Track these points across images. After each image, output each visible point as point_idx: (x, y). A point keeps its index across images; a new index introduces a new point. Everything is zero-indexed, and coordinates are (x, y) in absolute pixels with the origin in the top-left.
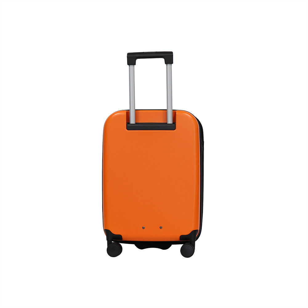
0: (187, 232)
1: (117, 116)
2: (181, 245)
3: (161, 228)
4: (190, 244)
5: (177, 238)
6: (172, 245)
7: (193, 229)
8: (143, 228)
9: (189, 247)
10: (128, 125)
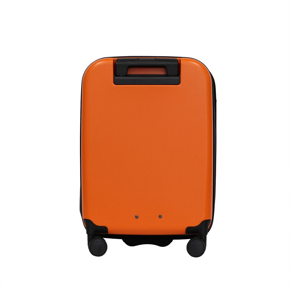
0: (195, 223)
1: (100, 66)
2: (188, 240)
3: (160, 217)
4: (200, 238)
5: (182, 230)
6: (174, 240)
7: (203, 218)
8: (137, 217)
9: (198, 242)
10: (116, 78)
